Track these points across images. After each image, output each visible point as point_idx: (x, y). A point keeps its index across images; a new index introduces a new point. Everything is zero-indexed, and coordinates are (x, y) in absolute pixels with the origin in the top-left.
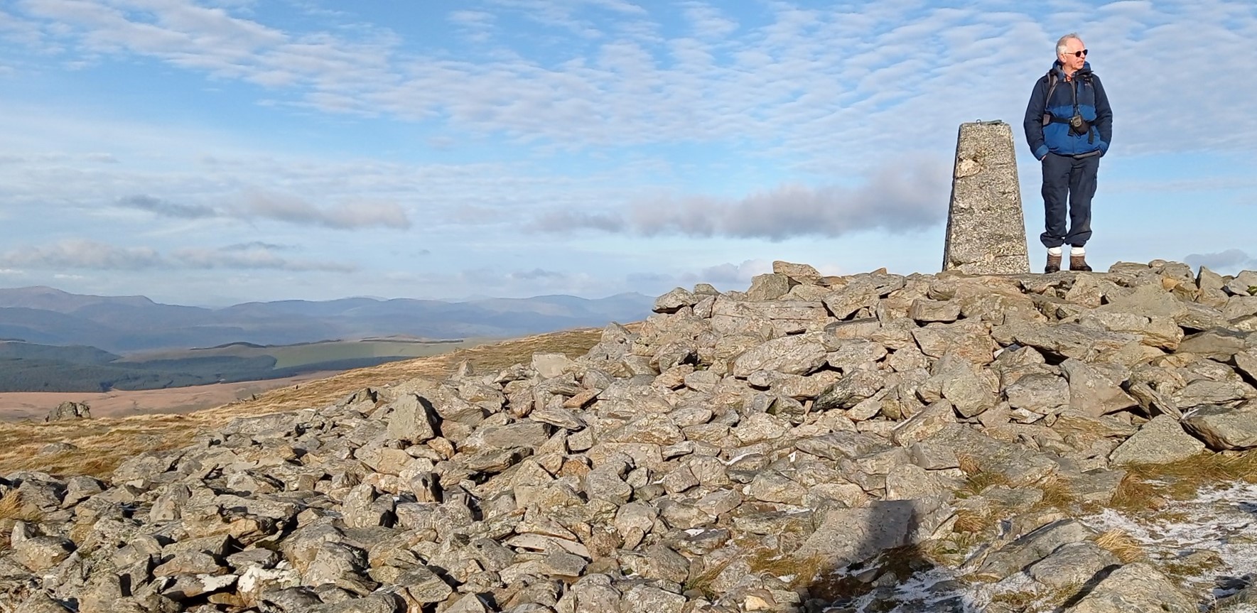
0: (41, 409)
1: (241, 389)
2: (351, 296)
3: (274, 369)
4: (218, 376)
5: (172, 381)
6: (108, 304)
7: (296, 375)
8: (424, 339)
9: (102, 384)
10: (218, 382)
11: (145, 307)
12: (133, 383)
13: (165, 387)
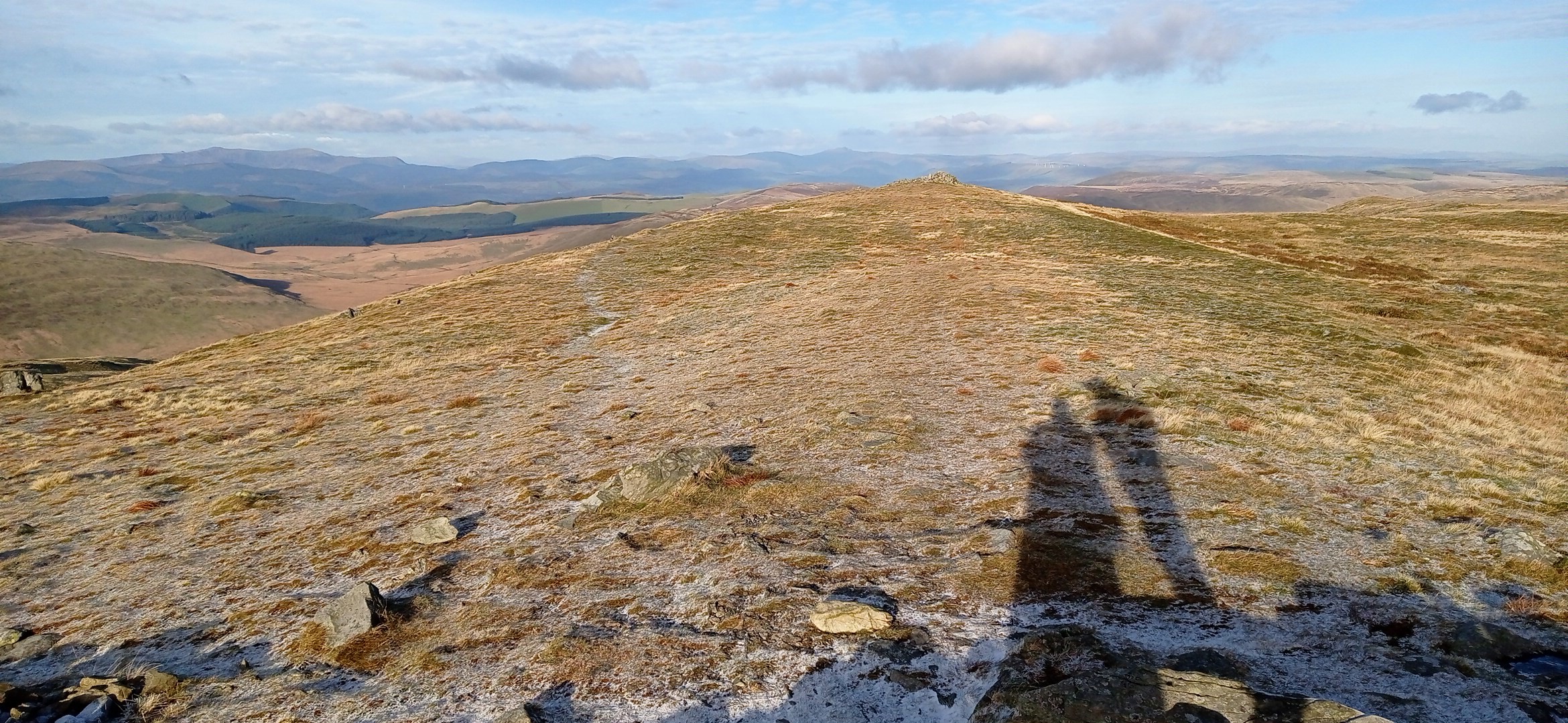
0: (313, 261)
1: (486, 244)
2: (580, 155)
3: (514, 224)
4: (465, 231)
5: (426, 236)
6: (365, 164)
7: (533, 230)
8: (648, 196)
9: (365, 239)
10: (465, 237)
11: (397, 168)
12: (392, 238)
13: (419, 242)
